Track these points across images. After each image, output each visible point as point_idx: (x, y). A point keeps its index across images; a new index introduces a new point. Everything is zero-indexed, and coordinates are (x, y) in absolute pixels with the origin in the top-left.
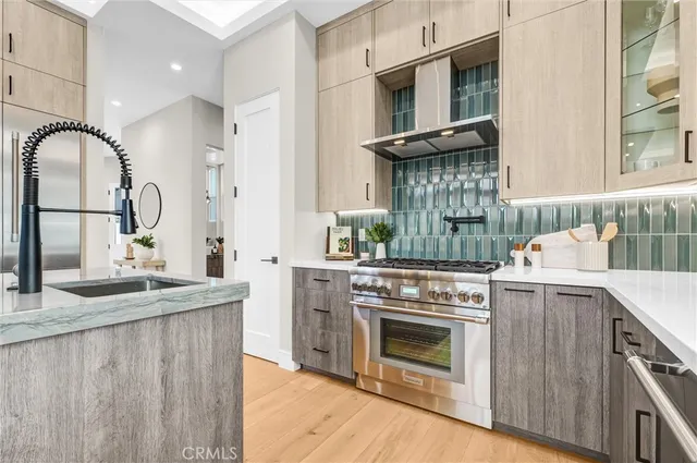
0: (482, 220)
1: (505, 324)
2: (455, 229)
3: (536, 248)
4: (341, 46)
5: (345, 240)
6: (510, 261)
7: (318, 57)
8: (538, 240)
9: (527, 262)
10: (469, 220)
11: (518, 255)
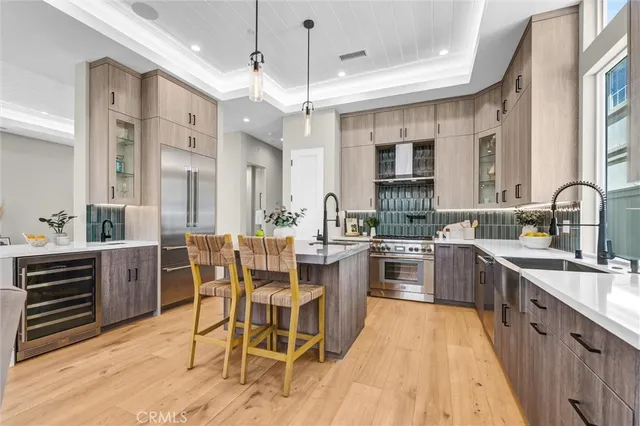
0: (424, 217)
1: (439, 260)
2: (411, 221)
3: (448, 230)
4: (356, 127)
5: (354, 226)
6: (437, 236)
7: (341, 129)
8: (448, 226)
9: (444, 237)
10: (419, 217)
11: (441, 233)
